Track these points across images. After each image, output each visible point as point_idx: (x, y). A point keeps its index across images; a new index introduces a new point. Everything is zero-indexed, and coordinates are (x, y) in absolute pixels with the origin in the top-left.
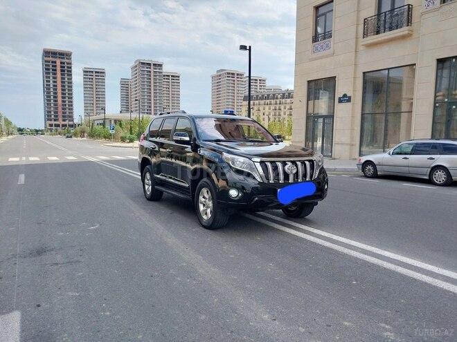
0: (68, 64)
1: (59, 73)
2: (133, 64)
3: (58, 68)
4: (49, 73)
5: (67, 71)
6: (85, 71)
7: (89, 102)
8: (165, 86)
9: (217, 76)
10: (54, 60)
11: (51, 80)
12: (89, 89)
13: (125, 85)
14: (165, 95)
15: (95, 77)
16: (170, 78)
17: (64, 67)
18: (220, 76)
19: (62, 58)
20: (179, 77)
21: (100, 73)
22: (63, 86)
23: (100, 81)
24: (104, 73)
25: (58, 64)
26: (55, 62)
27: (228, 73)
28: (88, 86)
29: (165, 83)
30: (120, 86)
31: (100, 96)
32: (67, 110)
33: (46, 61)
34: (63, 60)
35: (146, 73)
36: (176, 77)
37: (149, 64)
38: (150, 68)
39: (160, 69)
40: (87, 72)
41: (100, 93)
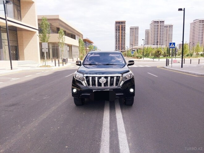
0: (124, 26)
1: (120, 30)
2: (151, 23)
3: (121, 28)
4: (117, 31)
5: (123, 29)
6: (130, 28)
7: (132, 41)
8: (165, 31)
9: (193, 23)
10: (119, 25)
11: (118, 33)
12: (132, 36)
13: (147, 33)
14: (165, 35)
15: (134, 30)
16: (168, 27)
17: (122, 28)
18: (195, 23)
19: (122, 24)
20: (172, 26)
21: (137, 28)
22: (122, 36)
23: (137, 32)
24: (138, 28)
25: (121, 27)
26: (119, 26)
27: (200, 21)
28: (132, 34)
29: (165, 30)
30: (145, 33)
31: (136, 38)
32: (123, 45)
33: (116, 26)
34: (122, 25)
35: (156, 26)
36: (171, 26)
37: (158, 22)
38: (158, 24)
39: (163, 23)
40: (131, 28)
41: (136, 37)
